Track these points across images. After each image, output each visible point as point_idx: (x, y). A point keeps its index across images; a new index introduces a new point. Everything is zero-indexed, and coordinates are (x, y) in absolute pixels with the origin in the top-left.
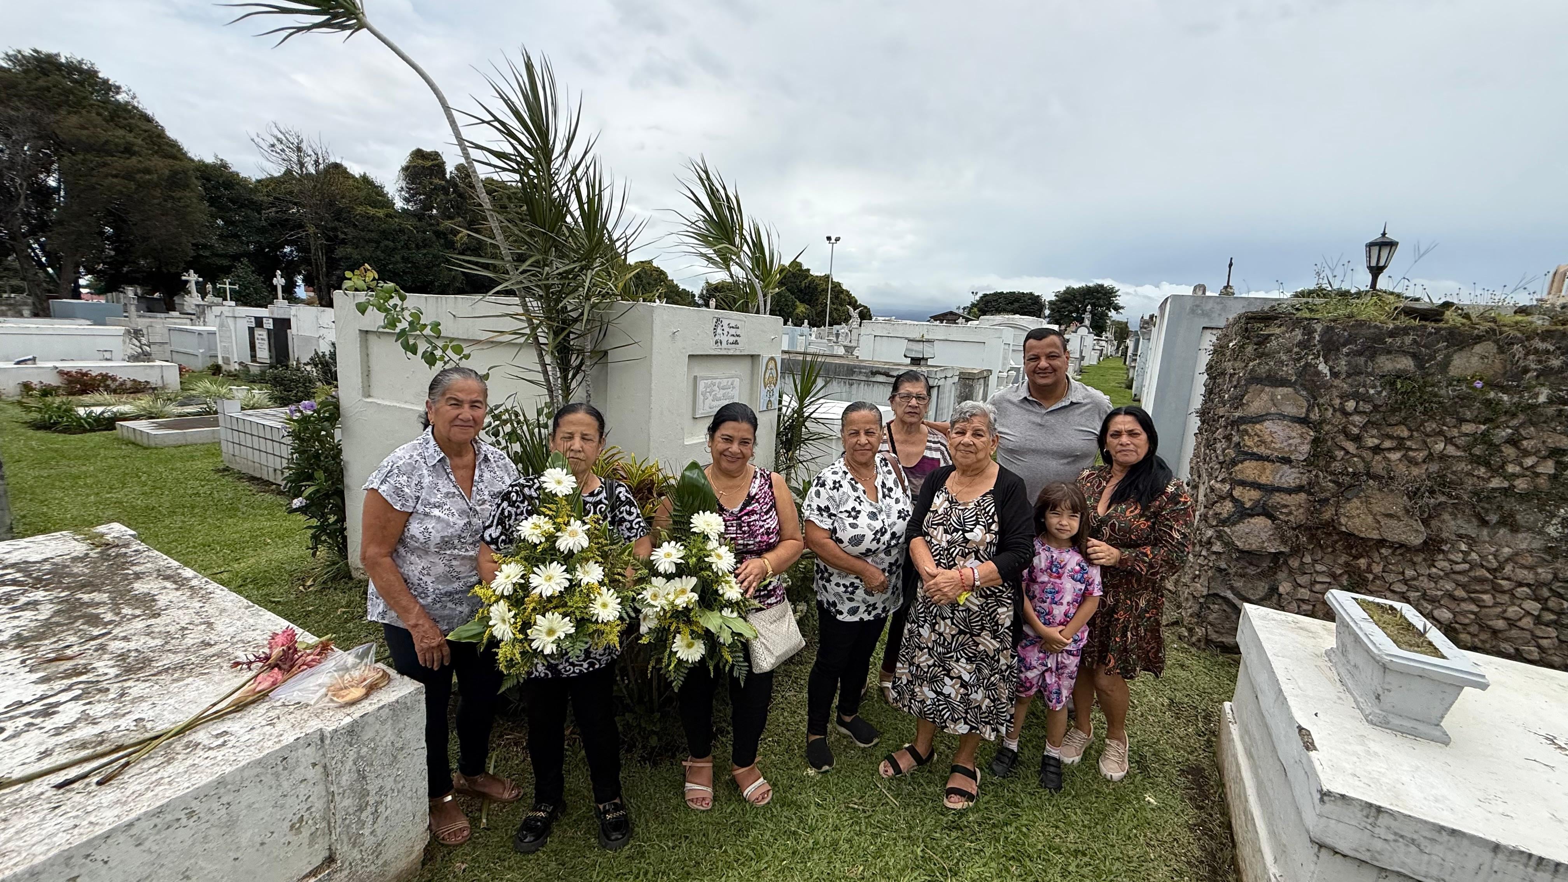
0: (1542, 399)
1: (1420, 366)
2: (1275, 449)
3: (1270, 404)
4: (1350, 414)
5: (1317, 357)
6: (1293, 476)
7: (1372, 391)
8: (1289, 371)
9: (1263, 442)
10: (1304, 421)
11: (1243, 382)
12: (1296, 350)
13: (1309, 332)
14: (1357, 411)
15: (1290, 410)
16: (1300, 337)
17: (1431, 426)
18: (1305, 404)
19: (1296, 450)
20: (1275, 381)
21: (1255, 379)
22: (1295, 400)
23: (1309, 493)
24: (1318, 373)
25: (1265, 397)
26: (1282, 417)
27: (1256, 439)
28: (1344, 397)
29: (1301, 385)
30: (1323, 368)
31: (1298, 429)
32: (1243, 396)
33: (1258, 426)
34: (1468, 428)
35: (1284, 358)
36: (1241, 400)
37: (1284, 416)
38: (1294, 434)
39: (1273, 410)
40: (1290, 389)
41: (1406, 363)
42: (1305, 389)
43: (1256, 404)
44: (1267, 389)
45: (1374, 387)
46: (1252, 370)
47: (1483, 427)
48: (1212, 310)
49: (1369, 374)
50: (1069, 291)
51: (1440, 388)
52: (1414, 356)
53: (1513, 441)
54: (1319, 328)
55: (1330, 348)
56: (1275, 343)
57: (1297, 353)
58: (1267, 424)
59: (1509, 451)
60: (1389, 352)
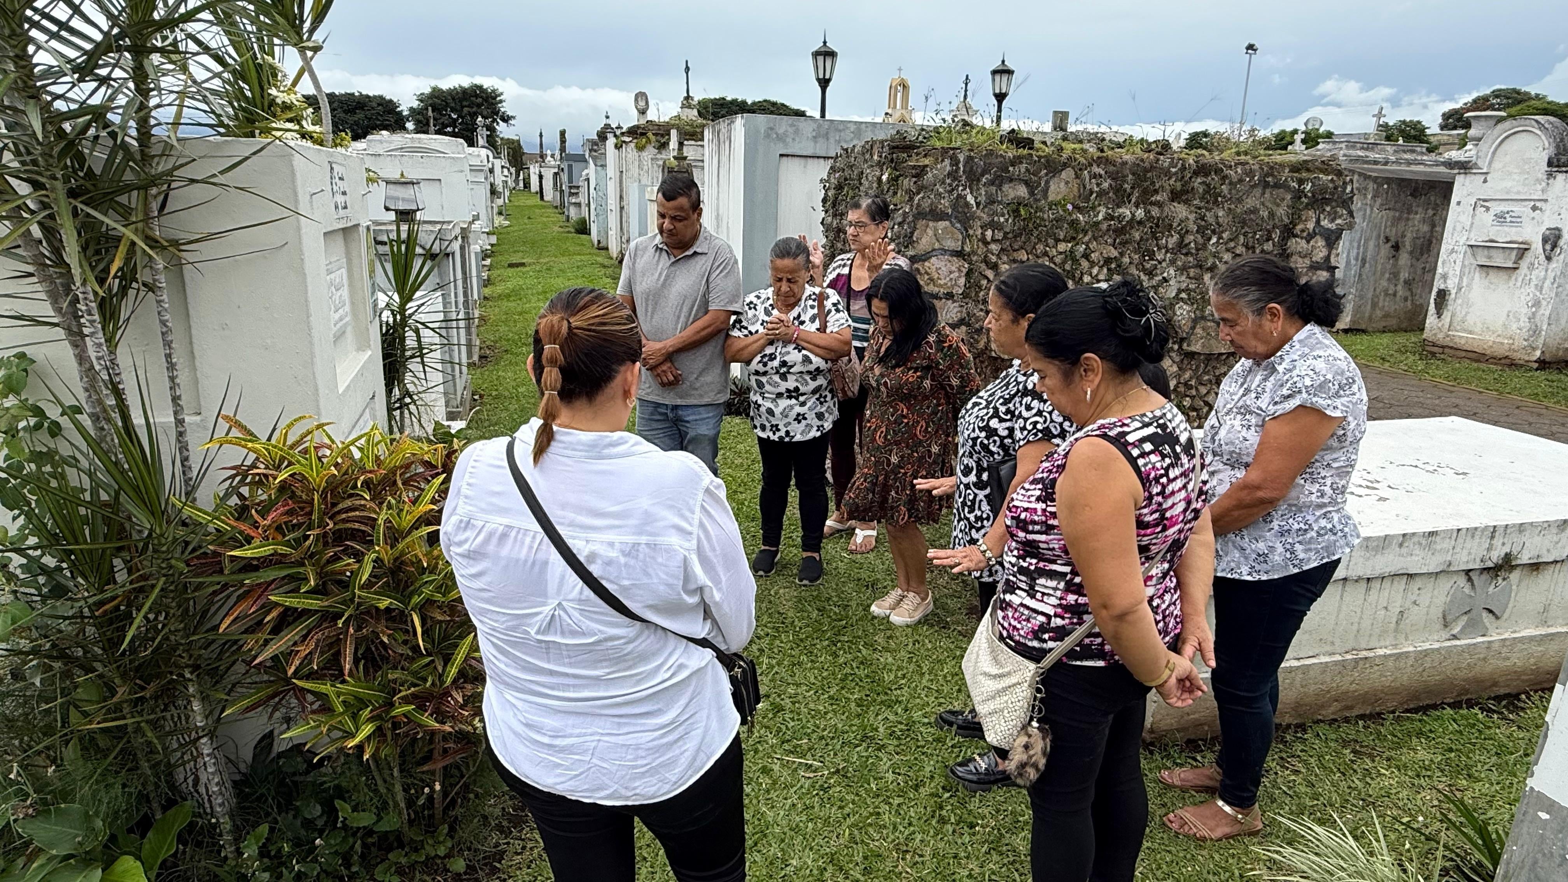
0: (1100, 217)
1: (1032, 193)
2: (941, 286)
3: (934, 240)
4: (989, 243)
5: (965, 189)
6: (956, 310)
7: (1002, 219)
8: (945, 204)
9: (932, 280)
10: (959, 254)
11: (910, 218)
12: (948, 181)
13: (955, 162)
14: (994, 240)
15: (950, 244)
16: (948, 168)
17: (1040, 247)
18: (960, 237)
19: (956, 284)
20: (937, 215)
21: (920, 215)
22: (953, 234)
23: (968, 325)
24: (967, 204)
25: (930, 232)
26: (944, 251)
27: (926, 277)
28: (984, 227)
29: (956, 218)
30: (970, 199)
31: (957, 262)
32: (912, 233)
33: (926, 264)
34: (1062, 247)
35: (941, 190)
36: (911, 237)
37: (945, 251)
38: (953, 268)
39: (937, 246)
40: (947, 223)
41: (1022, 191)
42: (960, 222)
43: (924, 240)
44: (931, 224)
45: (1003, 215)
46: (918, 205)
47: (1070, 245)
48: (785, 134)
49: (1000, 203)
50: (436, 93)
51: (1044, 212)
52: (1027, 183)
53: (1086, 256)
54: (961, 157)
55: (973, 179)
56: (930, 175)
57: (950, 185)
58: (933, 259)
59: (1085, 264)
60: (1011, 180)
